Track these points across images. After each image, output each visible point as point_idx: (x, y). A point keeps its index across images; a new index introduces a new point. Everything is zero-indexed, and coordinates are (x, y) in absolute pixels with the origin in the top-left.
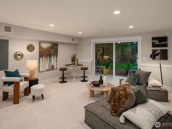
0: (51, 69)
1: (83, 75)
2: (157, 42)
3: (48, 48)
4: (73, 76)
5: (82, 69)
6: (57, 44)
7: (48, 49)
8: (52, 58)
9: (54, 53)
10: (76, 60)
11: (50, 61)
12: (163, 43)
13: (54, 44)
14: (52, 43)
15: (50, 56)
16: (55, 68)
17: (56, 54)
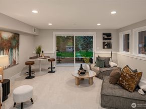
0: (13, 64)
1: (50, 66)
2: (106, 37)
3: (10, 38)
4: (39, 69)
5: (49, 60)
6: (19, 35)
7: (10, 40)
8: (14, 51)
9: (16, 44)
10: (41, 52)
11: (12, 55)
12: (109, 37)
13: (15, 34)
14: (13, 33)
15: (12, 49)
16: (17, 63)
17: (17, 46)
